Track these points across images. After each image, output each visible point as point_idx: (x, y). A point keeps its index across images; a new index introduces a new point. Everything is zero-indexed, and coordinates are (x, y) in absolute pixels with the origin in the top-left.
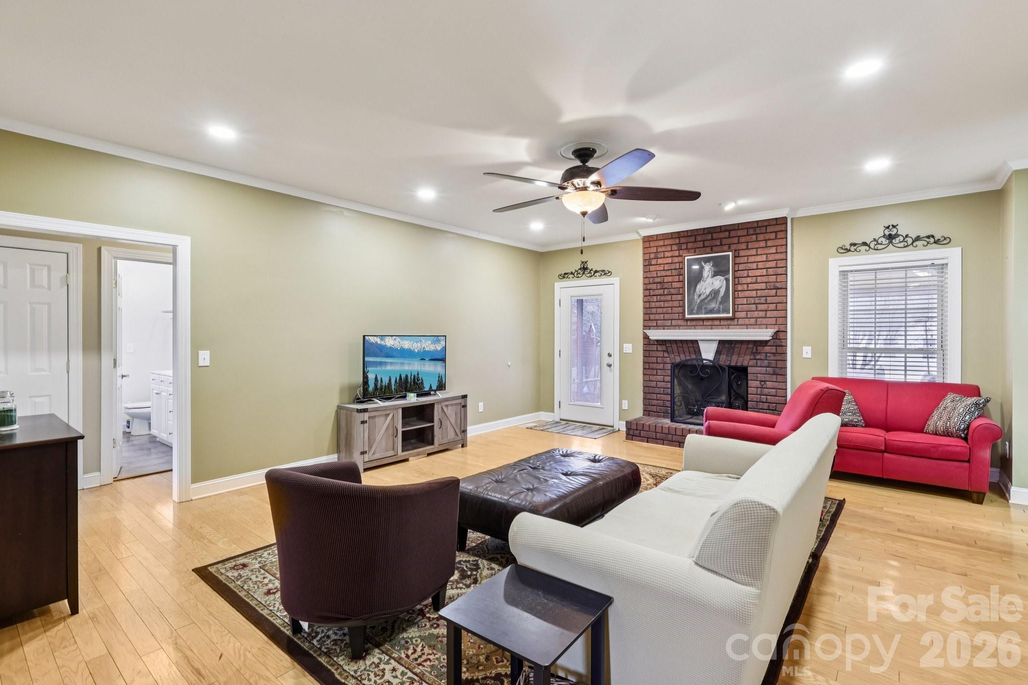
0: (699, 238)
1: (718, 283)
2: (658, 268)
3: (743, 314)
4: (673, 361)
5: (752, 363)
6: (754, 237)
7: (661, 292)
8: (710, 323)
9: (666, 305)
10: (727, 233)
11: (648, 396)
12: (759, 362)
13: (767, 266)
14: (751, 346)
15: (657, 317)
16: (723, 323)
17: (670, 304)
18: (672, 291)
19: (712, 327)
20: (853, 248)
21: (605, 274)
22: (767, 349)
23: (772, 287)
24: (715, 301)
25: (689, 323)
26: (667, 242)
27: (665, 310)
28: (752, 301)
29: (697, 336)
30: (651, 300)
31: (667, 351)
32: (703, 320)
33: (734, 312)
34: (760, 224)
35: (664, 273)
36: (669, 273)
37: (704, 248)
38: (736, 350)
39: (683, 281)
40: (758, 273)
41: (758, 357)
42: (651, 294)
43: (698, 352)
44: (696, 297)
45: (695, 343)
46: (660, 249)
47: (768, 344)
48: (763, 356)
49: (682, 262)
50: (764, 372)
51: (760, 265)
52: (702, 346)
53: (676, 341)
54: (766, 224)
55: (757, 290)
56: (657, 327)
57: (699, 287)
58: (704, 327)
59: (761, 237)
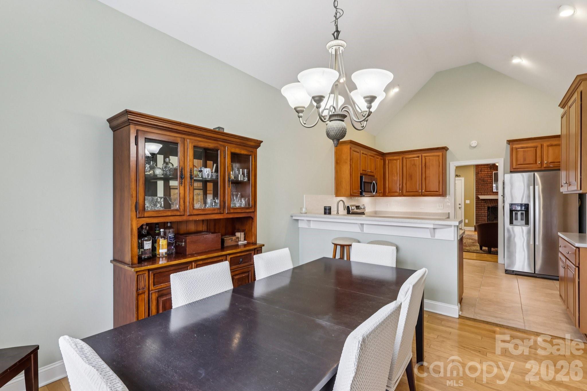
2: (482, 175)
4: (488, 206)
7: (483, 183)
9: (485, 187)
11: (478, 218)
15: (481, 191)
17: (487, 187)
18: (488, 183)
21: (457, 176)
25: (495, 193)
26: (485, 167)
27: (485, 189)
30: (479, 185)
31: (486, 203)
35: (484, 177)
36: (486, 177)
39: (492, 180)
42: (479, 183)
45: (496, 200)
46: (482, 169)
49: (492, 173)
53: (489, 199)
56: (481, 195)
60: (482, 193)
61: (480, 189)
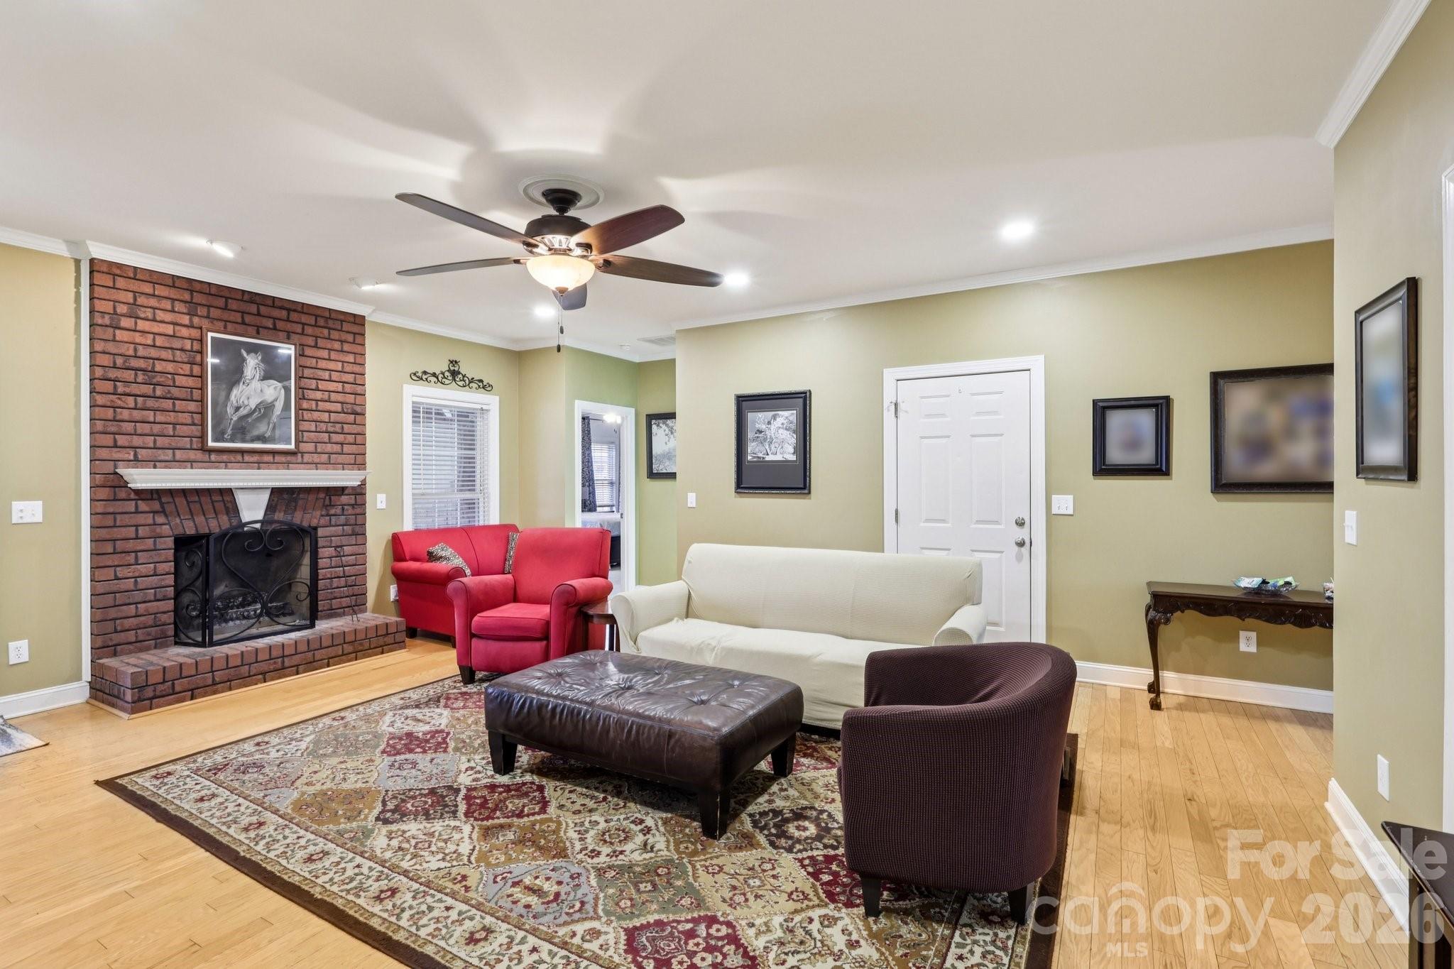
0: (233, 305)
1: (271, 391)
3: (310, 447)
4: (179, 531)
5: (324, 521)
6: (326, 331)
7: (147, 389)
8: (256, 458)
9: (160, 417)
10: (284, 313)
12: (333, 519)
13: (344, 380)
14: (322, 495)
15: (137, 441)
16: (278, 458)
17: (171, 417)
18: (175, 392)
19: (259, 465)
20: (424, 377)
22: (344, 499)
23: (349, 411)
24: (266, 421)
25: (213, 457)
26: (160, 291)
27: (157, 428)
28: (323, 427)
29: (230, 481)
30: (119, 403)
31: (163, 512)
32: (242, 452)
33: (298, 442)
34: (333, 315)
35: (153, 353)
36: (166, 355)
37: (243, 326)
38: (300, 502)
39: (203, 377)
40: (332, 386)
41: (332, 512)
42: (120, 390)
43: (233, 510)
44: (230, 410)
45: (229, 492)
46: (141, 300)
47: (346, 492)
48: (338, 510)
50: (340, 533)
51: (335, 376)
52: (242, 499)
53: (184, 492)
54: (342, 317)
55: (330, 412)
56: (137, 461)
57: (235, 392)
58: (248, 465)
59: (335, 335)
60: (142, 453)
61: (128, 427)
